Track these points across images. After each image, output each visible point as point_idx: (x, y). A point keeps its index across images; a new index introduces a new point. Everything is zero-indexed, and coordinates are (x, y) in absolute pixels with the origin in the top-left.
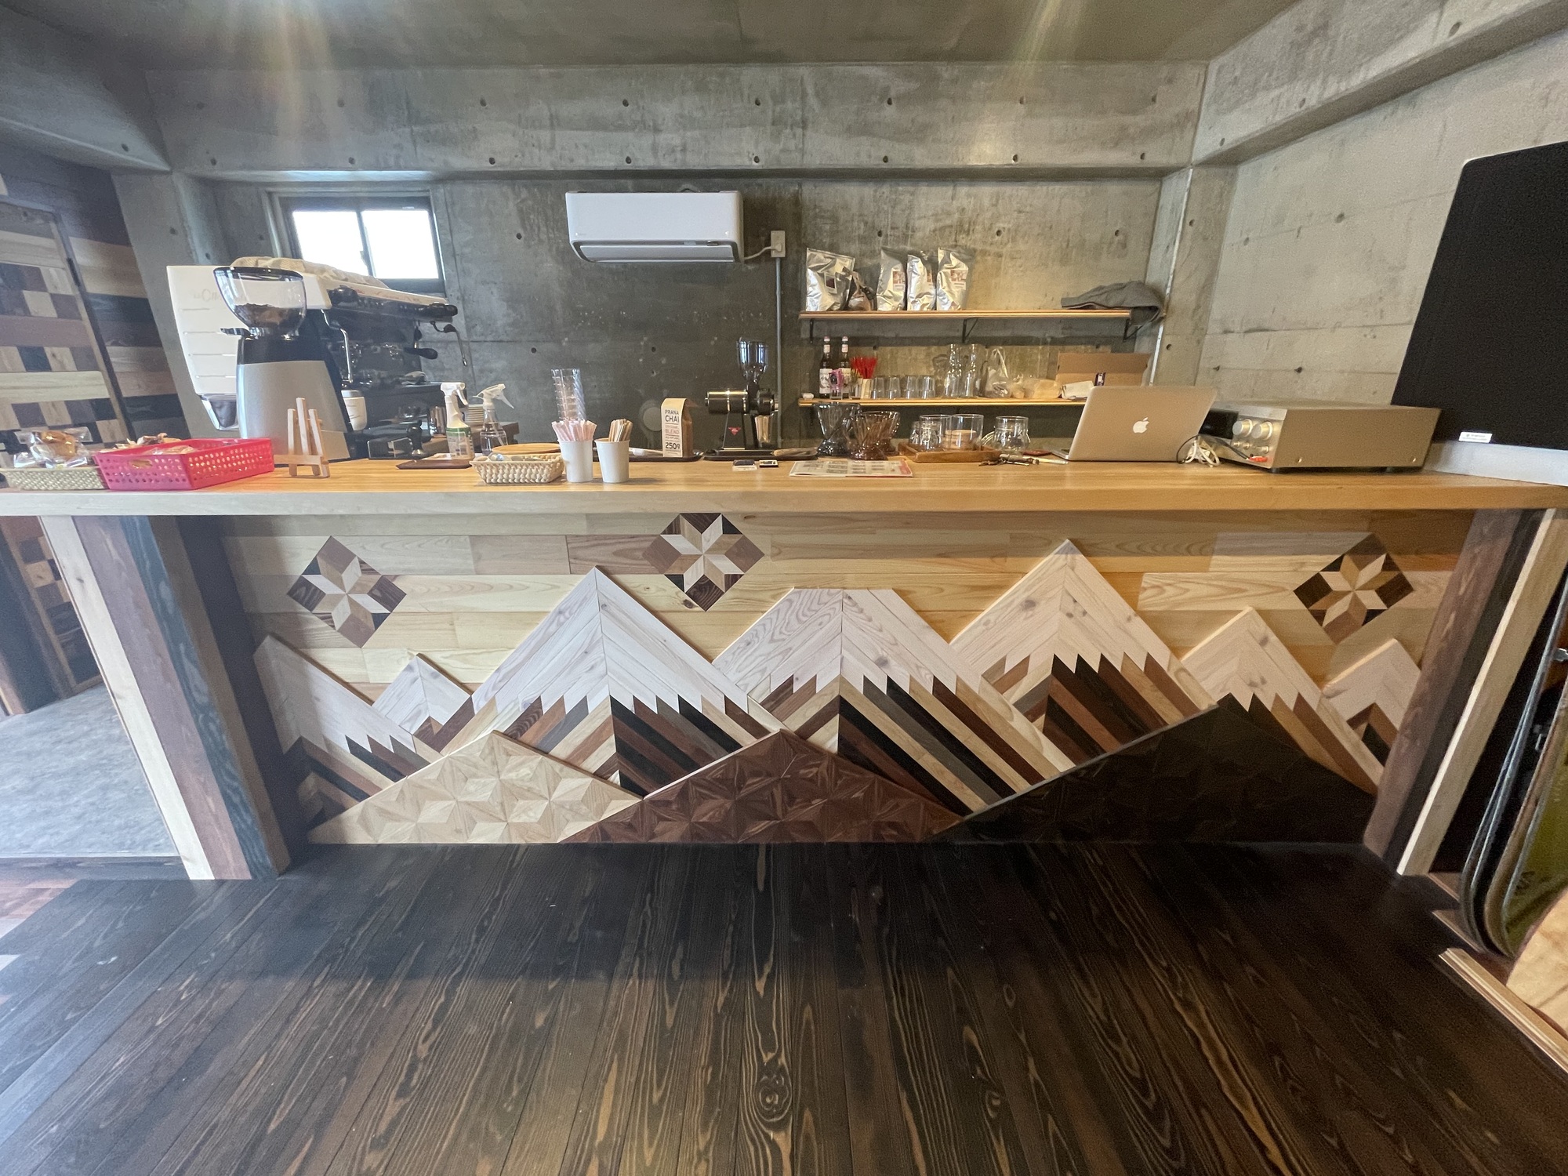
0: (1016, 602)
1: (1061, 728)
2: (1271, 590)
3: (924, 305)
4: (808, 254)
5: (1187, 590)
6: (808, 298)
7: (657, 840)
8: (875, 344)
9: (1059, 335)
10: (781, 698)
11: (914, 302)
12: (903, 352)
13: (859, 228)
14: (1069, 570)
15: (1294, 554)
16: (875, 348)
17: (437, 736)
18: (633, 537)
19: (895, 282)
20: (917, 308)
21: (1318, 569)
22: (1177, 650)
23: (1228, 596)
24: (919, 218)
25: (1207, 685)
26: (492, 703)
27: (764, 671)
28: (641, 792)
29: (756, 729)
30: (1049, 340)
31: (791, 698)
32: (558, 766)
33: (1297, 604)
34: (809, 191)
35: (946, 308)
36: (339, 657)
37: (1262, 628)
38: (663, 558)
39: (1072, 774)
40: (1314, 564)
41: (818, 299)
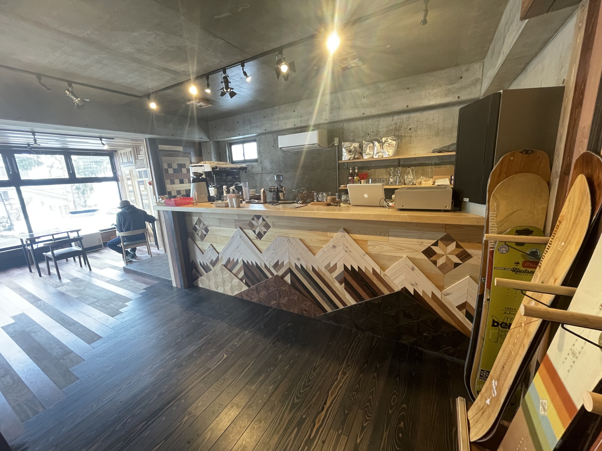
0: (331, 246)
1: (349, 288)
2: (413, 251)
3: (379, 156)
4: (343, 144)
5: (383, 248)
6: (343, 157)
7: (252, 301)
8: (368, 168)
9: (438, 162)
10: (277, 266)
11: (376, 155)
12: (378, 170)
13: (361, 134)
14: (344, 237)
15: (418, 239)
16: (368, 170)
17: (214, 263)
18: (246, 220)
19: (369, 149)
20: (377, 157)
21: (430, 245)
22: (383, 268)
23: (398, 251)
24: (381, 128)
25: (396, 282)
26: (222, 257)
27: (272, 257)
28: (249, 286)
29: (272, 274)
30: (433, 164)
31: (279, 266)
32: (233, 275)
33: (424, 257)
34: (346, 125)
35: (386, 156)
36: (199, 243)
37: (411, 264)
38: (251, 226)
39: (355, 305)
40: (427, 243)
41: (346, 157)
